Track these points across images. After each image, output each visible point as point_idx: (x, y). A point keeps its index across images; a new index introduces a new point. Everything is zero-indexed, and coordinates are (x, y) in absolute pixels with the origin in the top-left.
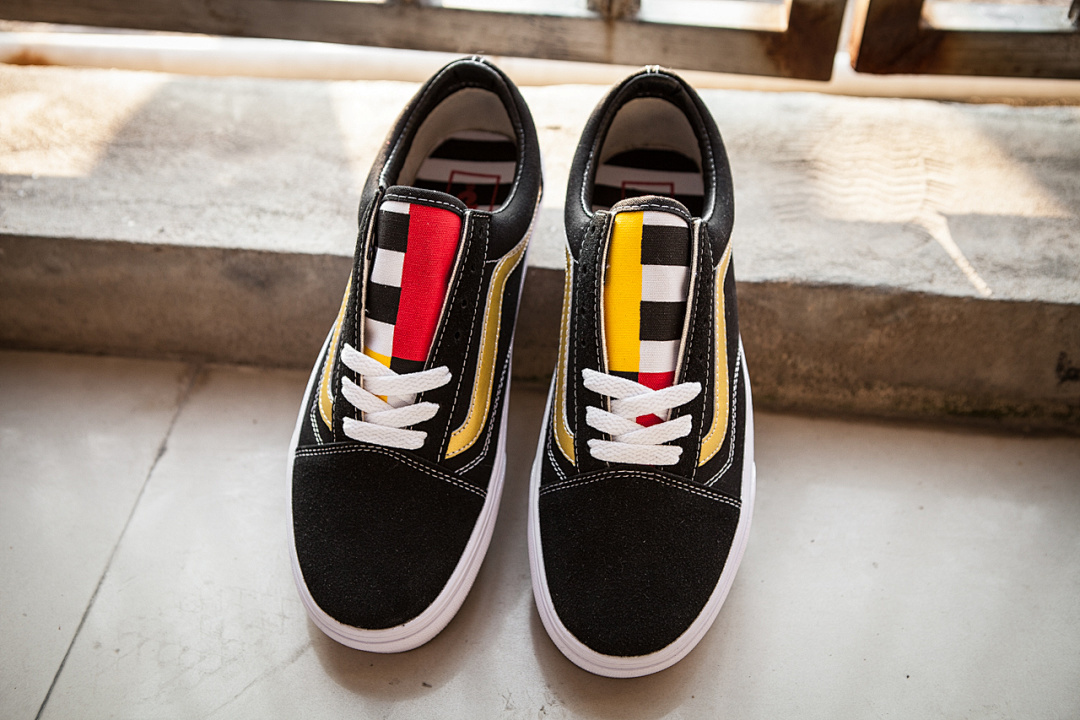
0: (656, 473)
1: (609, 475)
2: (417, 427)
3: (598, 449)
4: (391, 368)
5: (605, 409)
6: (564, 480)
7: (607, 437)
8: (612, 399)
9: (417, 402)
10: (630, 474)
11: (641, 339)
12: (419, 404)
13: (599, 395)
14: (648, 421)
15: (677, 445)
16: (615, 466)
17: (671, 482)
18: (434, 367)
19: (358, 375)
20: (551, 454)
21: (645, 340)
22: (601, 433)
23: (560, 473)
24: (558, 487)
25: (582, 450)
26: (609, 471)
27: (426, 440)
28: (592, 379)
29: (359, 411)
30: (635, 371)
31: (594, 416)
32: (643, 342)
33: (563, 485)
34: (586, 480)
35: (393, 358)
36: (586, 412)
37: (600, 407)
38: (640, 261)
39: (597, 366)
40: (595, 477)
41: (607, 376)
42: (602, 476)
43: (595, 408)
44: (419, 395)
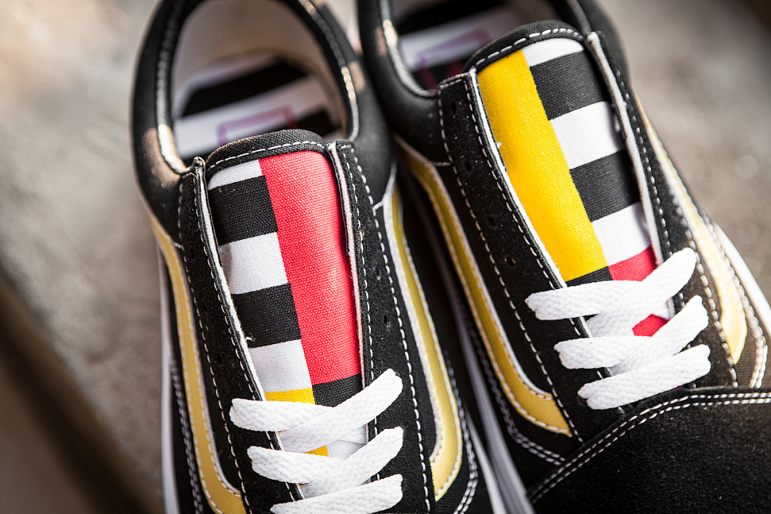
0: (690, 394)
1: (629, 424)
2: (385, 473)
3: (599, 396)
4: (317, 403)
5: (584, 335)
6: (563, 464)
7: (604, 373)
8: (587, 318)
9: (372, 436)
10: (657, 411)
11: (592, 219)
12: (378, 437)
13: (567, 320)
14: (651, 325)
15: (699, 344)
16: (635, 407)
17: (713, 400)
18: (376, 377)
19: (272, 434)
20: (521, 439)
21: (598, 218)
22: (595, 370)
23: (551, 457)
24: (559, 476)
25: (575, 408)
26: (627, 419)
27: (403, 484)
28: (546, 305)
29: (293, 486)
30: (601, 266)
31: (572, 354)
32: (595, 222)
33: (564, 472)
34: (599, 447)
35: (314, 387)
36: (557, 354)
37: (577, 337)
38: (545, 117)
39: (545, 282)
40: (610, 438)
41: (565, 290)
42: (621, 430)
43: (569, 342)
44: (371, 425)
